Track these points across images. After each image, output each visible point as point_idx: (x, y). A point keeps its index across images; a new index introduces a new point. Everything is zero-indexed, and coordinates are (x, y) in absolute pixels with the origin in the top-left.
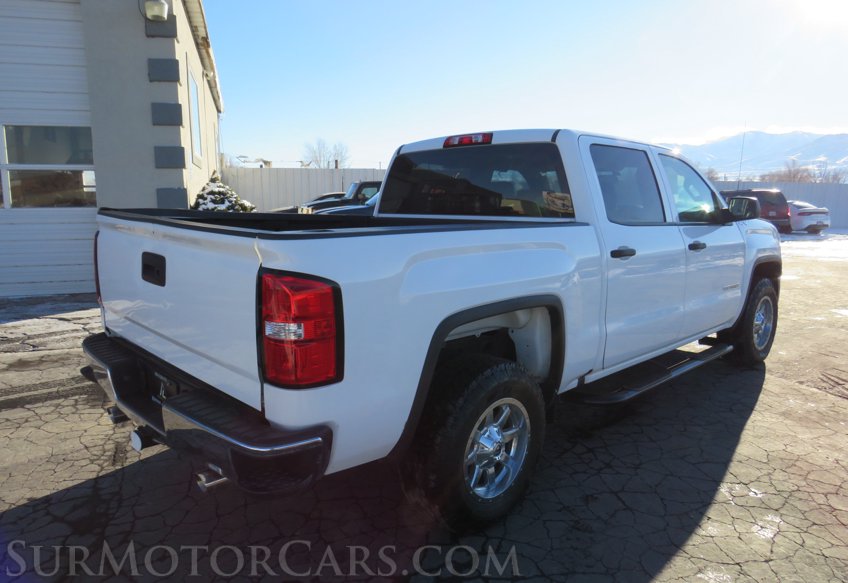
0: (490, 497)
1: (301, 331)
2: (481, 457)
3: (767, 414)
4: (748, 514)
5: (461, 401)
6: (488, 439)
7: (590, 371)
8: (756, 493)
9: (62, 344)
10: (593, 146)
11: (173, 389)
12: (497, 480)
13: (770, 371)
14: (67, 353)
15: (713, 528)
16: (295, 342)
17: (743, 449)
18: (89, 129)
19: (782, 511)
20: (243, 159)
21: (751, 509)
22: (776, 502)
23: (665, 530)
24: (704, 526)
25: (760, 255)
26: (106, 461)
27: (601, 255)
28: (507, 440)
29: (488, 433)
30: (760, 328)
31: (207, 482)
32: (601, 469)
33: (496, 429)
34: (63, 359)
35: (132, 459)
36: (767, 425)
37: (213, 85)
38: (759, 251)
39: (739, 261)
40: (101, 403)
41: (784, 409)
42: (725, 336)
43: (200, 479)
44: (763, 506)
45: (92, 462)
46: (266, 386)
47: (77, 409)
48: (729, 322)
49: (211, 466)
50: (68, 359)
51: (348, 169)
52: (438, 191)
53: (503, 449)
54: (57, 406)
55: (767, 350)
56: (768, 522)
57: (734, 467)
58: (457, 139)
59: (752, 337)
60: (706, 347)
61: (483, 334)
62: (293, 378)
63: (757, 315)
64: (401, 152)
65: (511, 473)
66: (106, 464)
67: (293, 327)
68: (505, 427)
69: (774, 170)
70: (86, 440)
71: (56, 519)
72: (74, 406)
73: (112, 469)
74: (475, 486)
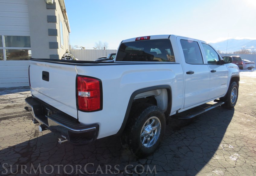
0: (148, 147)
1: (90, 94)
2: (146, 135)
3: (235, 123)
4: (228, 153)
5: (139, 117)
6: (148, 129)
7: (180, 109)
8: (231, 147)
9: (21, 101)
10: (181, 40)
11: (51, 113)
12: (151, 142)
13: (236, 110)
14: (22, 104)
15: (217, 157)
16: (88, 97)
17: (227, 133)
18: (30, 37)
19: (239, 152)
20: (76, 47)
21: (229, 151)
22: (237, 149)
23: (202, 157)
24: (214, 157)
25: (233, 75)
26: (32, 135)
27: (183, 73)
28: (154, 130)
29: (148, 127)
30: (233, 97)
31: (61, 141)
32: (183, 139)
33: (150, 126)
34: (21, 105)
35: (40, 135)
36: (235, 126)
37: (67, 24)
38: (233, 73)
39: (226, 77)
40: (31, 118)
41: (240, 122)
42: (222, 99)
43: (59, 140)
44: (233, 151)
45: (28, 136)
46: (79, 111)
47: (24, 120)
48: (223, 95)
49: (62, 136)
50: (22, 105)
51: (108, 50)
52: (135, 55)
53: (153, 132)
54: (18, 119)
55: (235, 104)
56: (235, 155)
57: (224, 139)
58: (140, 38)
59: (230, 100)
60: (216, 103)
61: (147, 97)
62: (87, 109)
63: (232, 93)
64: (122, 43)
65: (155, 139)
66: (32, 136)
67: (87, 93)
68: (153, 125)
69: (238, 50)
70: (27, 129)
71: (17, 152)
72: (24, 119)
73: (34, 138)
74: (144, 143)
